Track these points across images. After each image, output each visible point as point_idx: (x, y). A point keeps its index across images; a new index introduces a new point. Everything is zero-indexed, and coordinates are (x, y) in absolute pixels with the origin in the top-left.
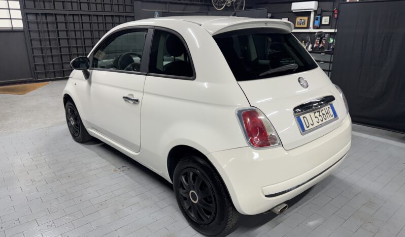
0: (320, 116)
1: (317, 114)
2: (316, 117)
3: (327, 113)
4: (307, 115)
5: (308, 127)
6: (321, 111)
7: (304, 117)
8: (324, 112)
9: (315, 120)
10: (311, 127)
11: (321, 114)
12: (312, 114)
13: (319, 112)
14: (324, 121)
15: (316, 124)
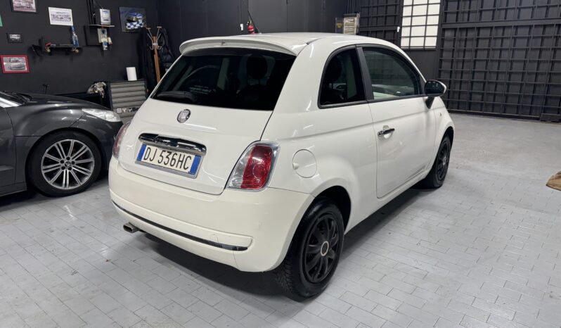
0: (167, 157)
1: (165, 154)
2: (161, 156)
3: (179, 161)
4: (153, 149)
5: (145, 159)
6: (173, 154)
7: (149, 148)
8: (177, 157)
9: (158, 158)
10: (148, 161)
11: (171, 157)
12: (160, 151)
13: (170, 153)
14: (168, 166)
15: (155, 162)
